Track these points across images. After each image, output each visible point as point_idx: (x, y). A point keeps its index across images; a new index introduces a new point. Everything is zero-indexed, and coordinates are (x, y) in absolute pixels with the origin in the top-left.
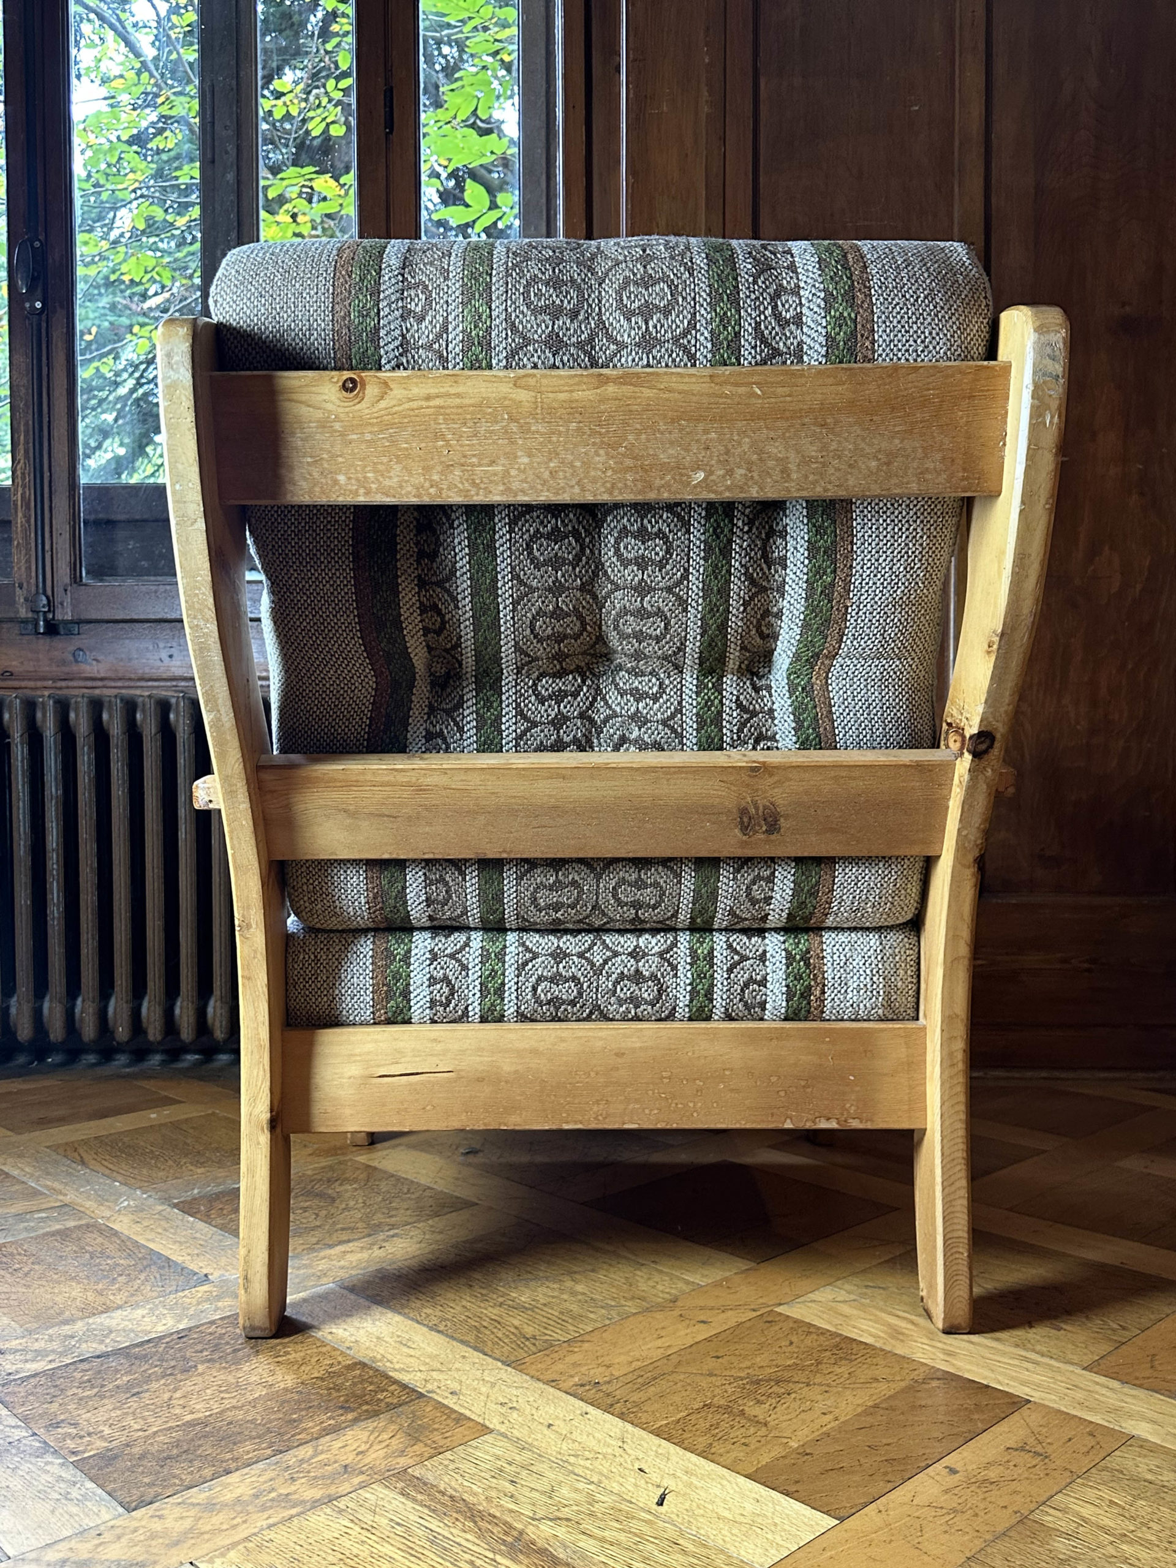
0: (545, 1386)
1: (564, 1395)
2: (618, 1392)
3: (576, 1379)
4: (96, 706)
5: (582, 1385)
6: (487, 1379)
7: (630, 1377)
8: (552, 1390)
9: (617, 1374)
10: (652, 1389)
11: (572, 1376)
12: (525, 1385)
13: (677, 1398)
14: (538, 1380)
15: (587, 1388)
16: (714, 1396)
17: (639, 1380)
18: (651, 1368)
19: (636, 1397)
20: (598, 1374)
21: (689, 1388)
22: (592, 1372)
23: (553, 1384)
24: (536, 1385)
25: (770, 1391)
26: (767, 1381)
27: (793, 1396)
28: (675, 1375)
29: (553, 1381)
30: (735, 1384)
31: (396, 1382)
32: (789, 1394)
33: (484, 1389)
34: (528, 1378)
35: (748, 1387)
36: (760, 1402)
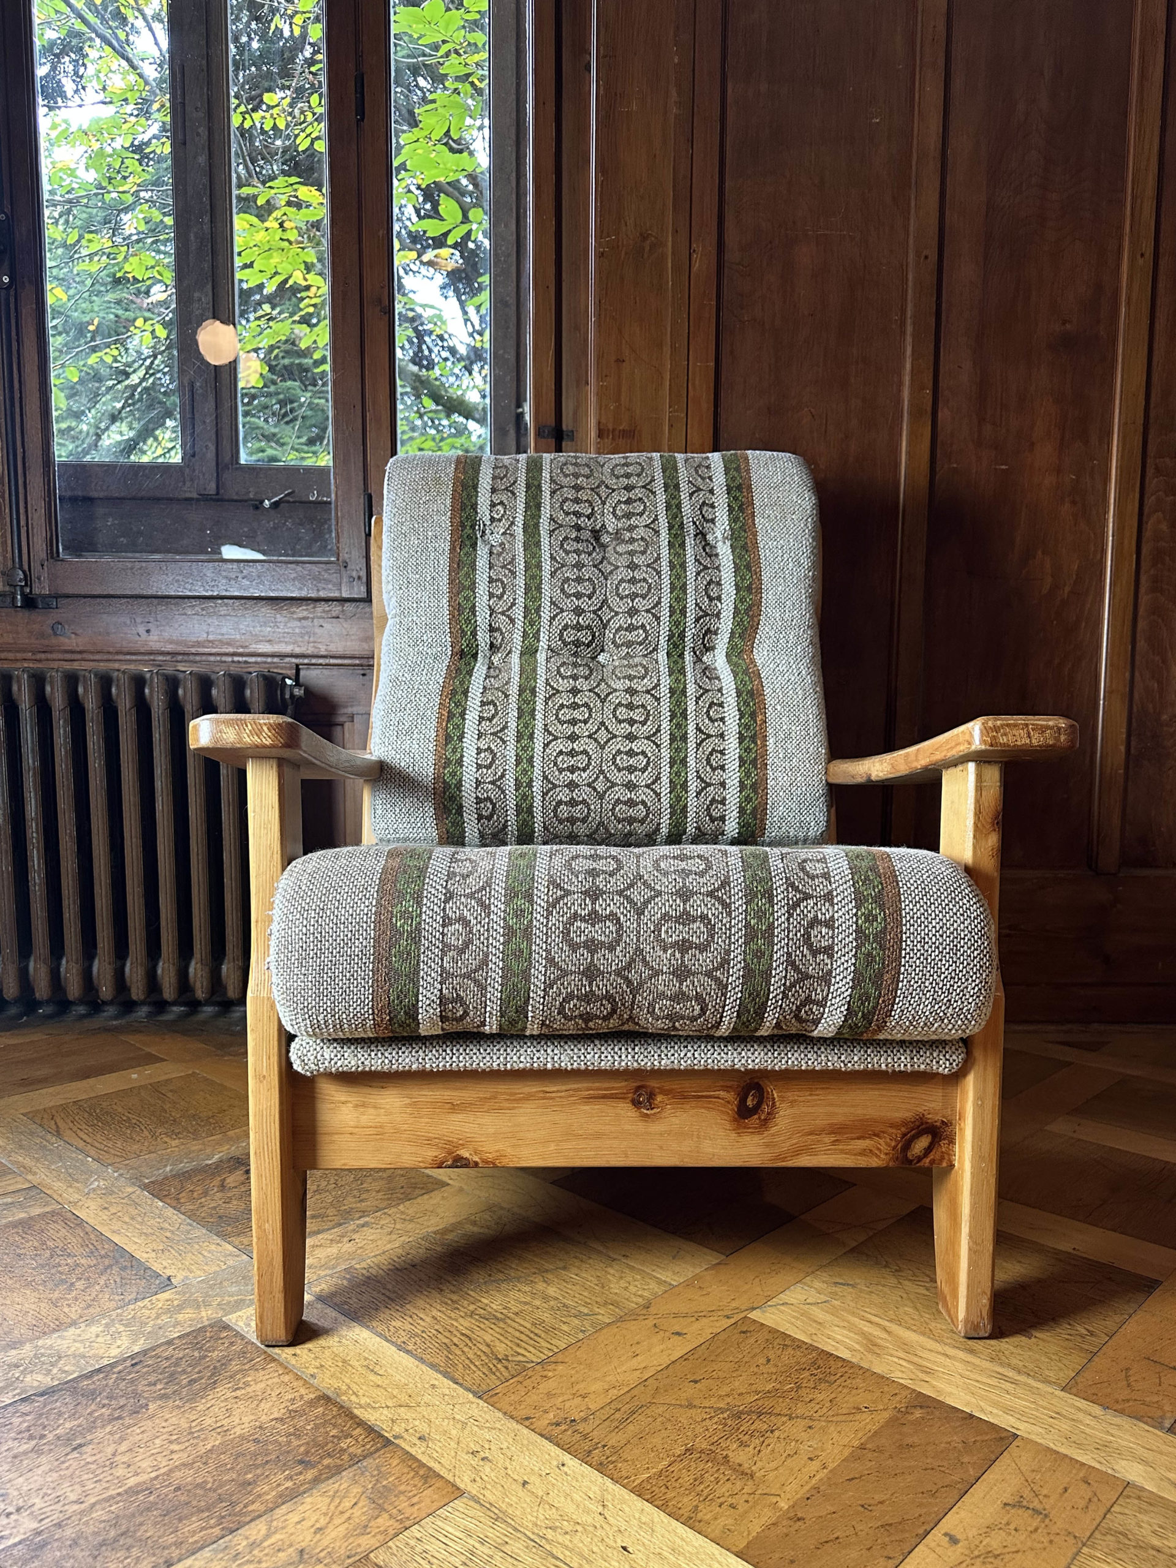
0: (520, 1427)
1: (539, 1439)
2: (595, 1432)
3: (551, 1415)
4: (72, 680)
5: (558, 1424)
6: (458, 1417)
7: (608, 1411)
8: (526, 1431)
9: (593, 1407)
10: (631, 1427)
11: (546, 1412)
12: (498, 1425)
13: (657, 1441)
14: (512, 1417)
15: (563, 1427)
16: (696, 1436)
17: (617, 1415)
18: (627, 1398)
19: (614, 1440)
20: (575, 1408)
21: (669, 1425)
22: (568, 1404)
23: (527, 1423)
24: (509, 1425)
25: (752, 1428)
26: (749, 1413)
27: (777, 1433)
28: (653, 1408)
29: (527, 1419)
30: (716, 1419)
31: (361, 1423)
32: (772, 1432)
33: (454, 1432)
34: (500, 1415)
35: (729, 1422)
36: (743, 1444)
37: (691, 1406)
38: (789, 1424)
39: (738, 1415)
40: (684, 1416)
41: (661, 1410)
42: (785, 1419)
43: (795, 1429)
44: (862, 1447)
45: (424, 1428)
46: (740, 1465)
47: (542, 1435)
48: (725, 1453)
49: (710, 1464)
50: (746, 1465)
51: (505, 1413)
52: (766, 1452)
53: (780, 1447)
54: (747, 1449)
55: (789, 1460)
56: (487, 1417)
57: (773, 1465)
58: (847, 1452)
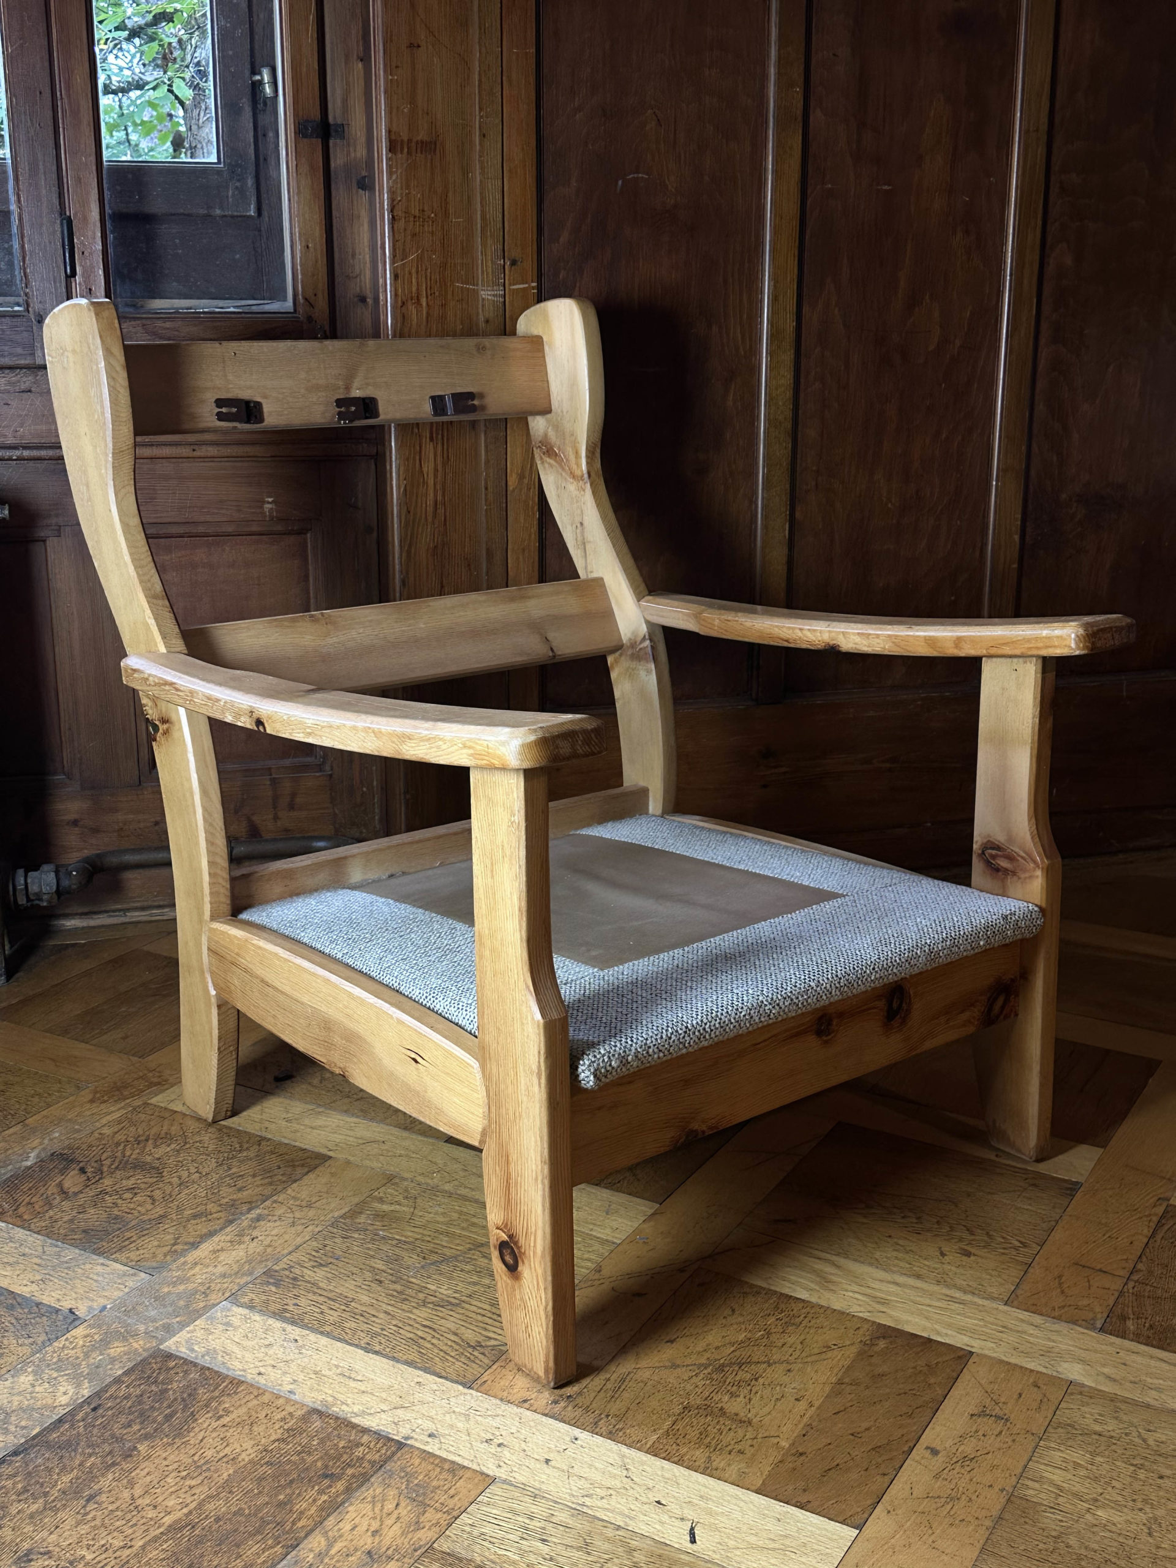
0: (520, 1410)
1: (544, 1419)
2: (594, 1405)
5: (556, 1402)
6: (457, 1410)
8: (529, 1413)
12: (499, 1412)
14: (509, 1402)
15: (562, 1404)
16: (688, 1395)
17: (609, 1386)
23: (526, 1405)
24: (510, 1409)
25: (738, 1378)
26: (731, 1364)
27: (761, 1380)
29: (525, 1401)
30: (702, 1376)
31: (365, 1431)
32: (756, 1379)
34: (498, 1402)
35: (715, 1377)
36: (733, 1395)
37: (675, 1366)
38: (769, 1370)
39: (721, 1368)
40: (671, 1377)
41: (648, 1374)
42: (764, 1366)
43: (777, 1373)
44: (840, 1382)
45: (429, 1426)
46: (737, 1415)
47: (546, 1415)
48: (719, 1405)
49: (709, 1418)
50: (742, 1414)
51: (502, 1400)
52: (756, 1399)
53: (767, 1392)
54: (738, 1399)
55: (779, 1404)
56: (486, 1405)
57: (766, 1410)
58: (827, 1389)
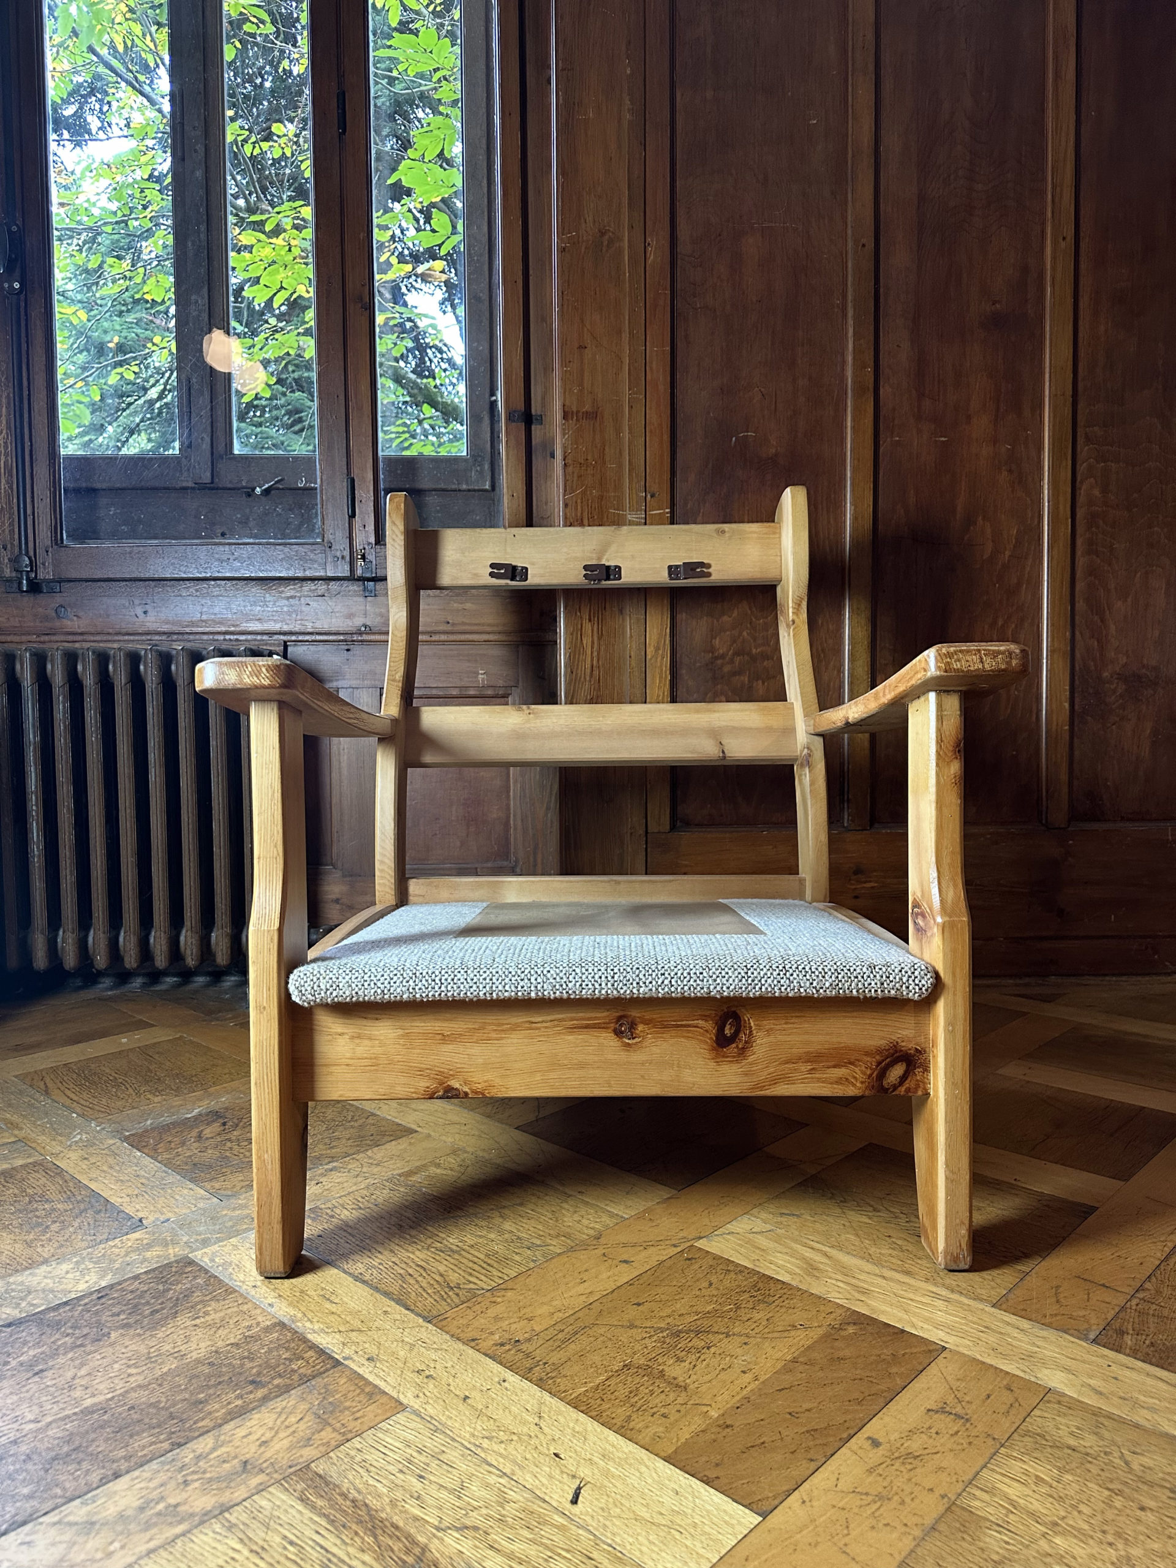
0: (465, 1347)
1: (482, 1358)
2: (538, 1352)
3: (497, 1337)
5: (502, 1345)
6: (406, 1339)
7: (552, 1332)
8: (471, 1351)
9: (538, 1329)
10: (573, 1346)
11: (492, 1333)
12: (444, 1347)
13: (596, 1358)
14: (458, 1339)
15: (507, 1347)
16: (635, 1353)
17: (560, 1336)
18: (571, 1320)
19: (555, 1358)
20: (520, 1329)
21: (609, 1344)
22: (514, 1326)
23: (473, 1344)
24: (456, 1346)
25: (690, 1345)
26: (687, 1332)
27: (713, 1350)
28: (595, 1328)
29: (473, 1340)
30: (655, 1338)
31: (313, 1347)
32: (708, 1348)
33: (402, 1353)
34: (448, 1337)
35: (668, 1340)
36: (679, 1360)
37: (632, 1326)
38: (726, 1341)
39: (677, 1334)
40: (624, 1336)
41: (602, 1330)
42: (721, 1336)
43: (732, 1346)
44: (795, 1361)
45: (372, 1350)
46: (675, 1379)
47: (486, 1355)
48: (661, 1368)
49: (646, 1378)
50: (681, 1379)
51: (452, 1336)
52: (701, 1366)
53: (715, 1362)
54: (683, 1364)
55: (723, 1373)
56: (436, 1339)
57: (707, 1378)
58: (779, 1366)
